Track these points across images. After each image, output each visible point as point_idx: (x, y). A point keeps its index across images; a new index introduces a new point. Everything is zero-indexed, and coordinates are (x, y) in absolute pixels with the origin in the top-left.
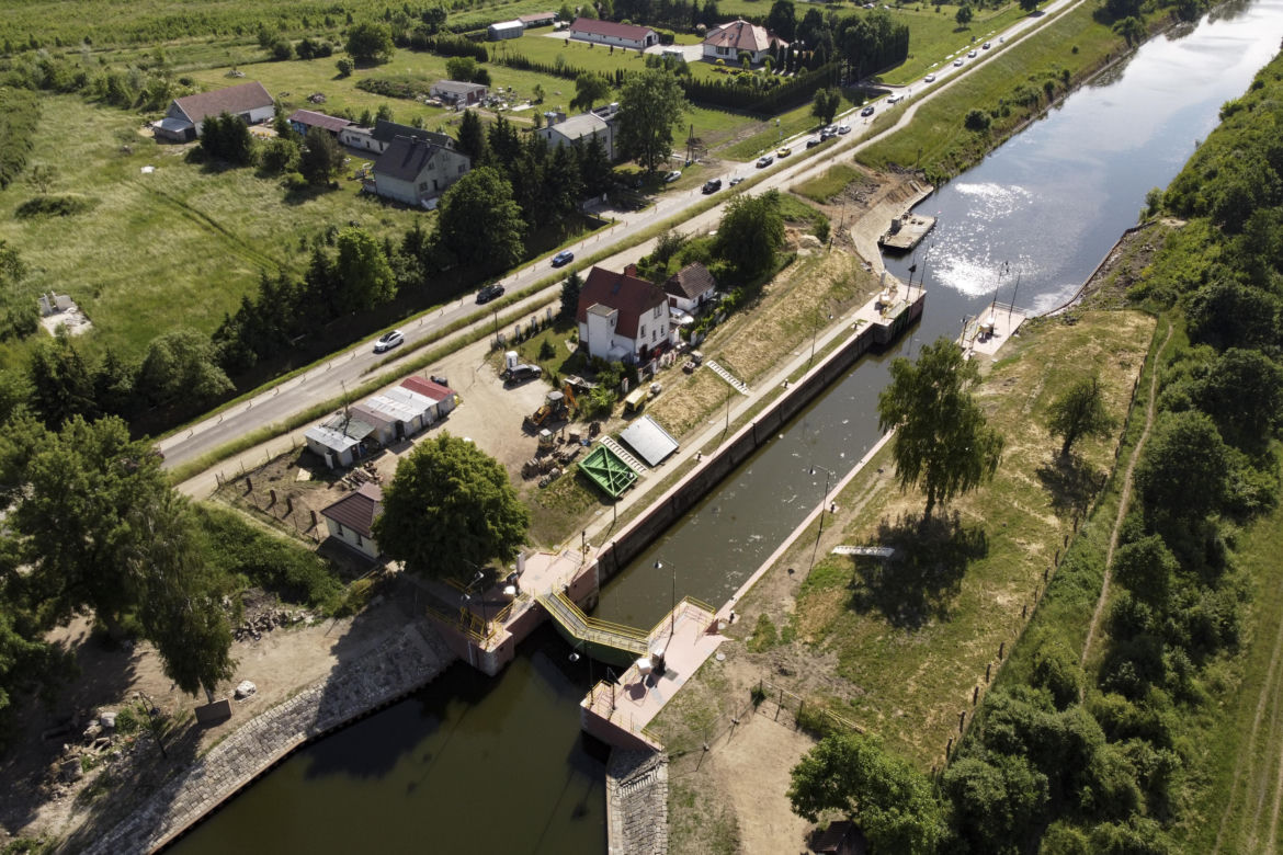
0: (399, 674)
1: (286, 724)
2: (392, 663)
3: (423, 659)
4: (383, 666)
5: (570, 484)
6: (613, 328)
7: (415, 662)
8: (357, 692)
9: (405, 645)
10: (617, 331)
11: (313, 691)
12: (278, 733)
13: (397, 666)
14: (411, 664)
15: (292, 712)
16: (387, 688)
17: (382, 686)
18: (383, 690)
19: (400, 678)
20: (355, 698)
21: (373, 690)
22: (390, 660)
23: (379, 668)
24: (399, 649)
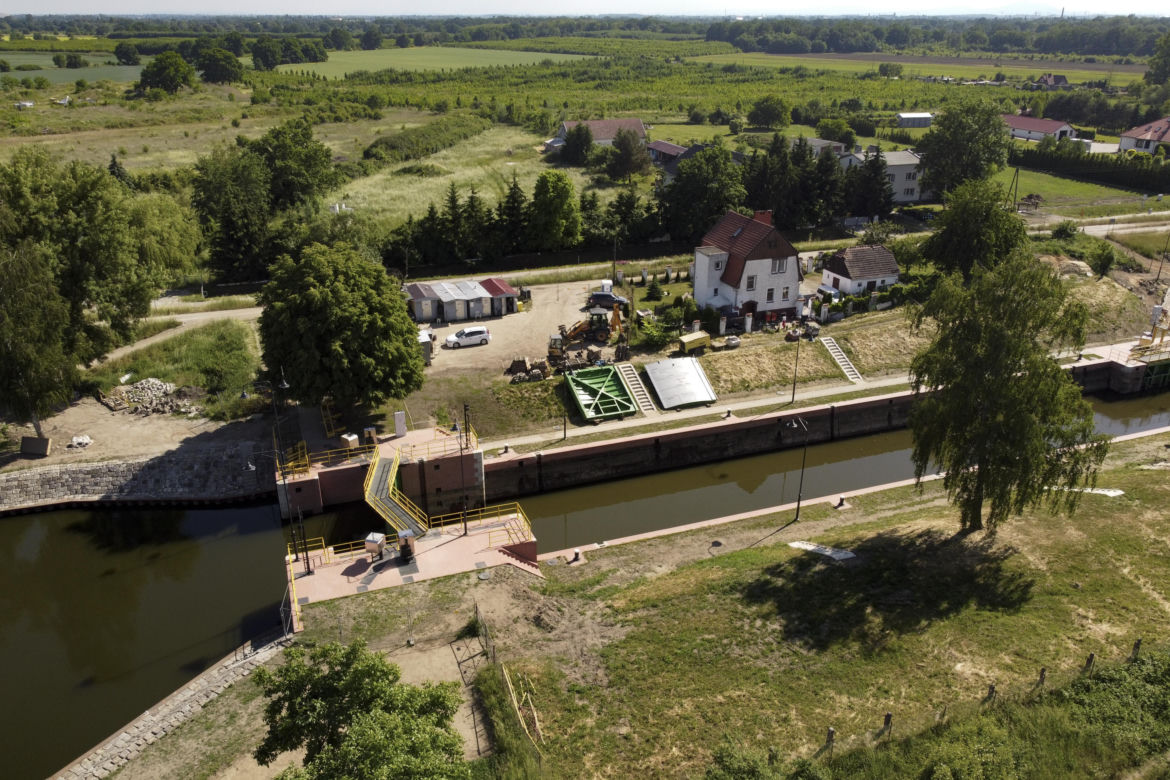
0: (206, 481)
1: (75, 481)
2: (207, 468)
3: (240, 479)
4: (196, 467)
5: (546, 390)
6: (719, 274)
7: (229, 477)
9: (231, 457)
10: (724, 279)
12: (63, 485)
13: (210, 473)
14: (224, 477)
15: (88, 473)
16: (187, 490)
17: (184, 486)
18: (181, 490)
19: (204, 486)
20: (151, 485)
21: (172, 486)
22: (207, 465)
23: (191, 468)
24: (221, 458)
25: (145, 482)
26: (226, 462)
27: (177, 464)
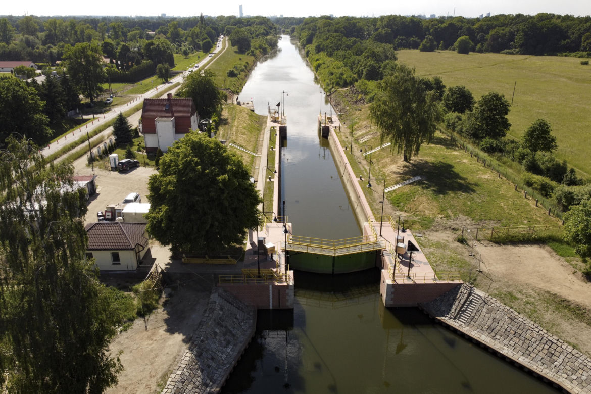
0: (231, 332)
2: (222, 326)
3: (238, 317)
4: (217, 331)
6: (174, 129)
7: (235, 320)
8: (213, 359)
9: (221, 310)
10: (177, 131)
11: (179, 372)
13: (226, 327)
14: (234, 322)
16: (231, 346)
17: (226, 347)
18: (229, 350)
19: (234, 336)
20: (213, 364)
21: (223, 352)
22: (219, 324)
23: (215, 333)
24: (220, 314)
25: (209, 366)
26: (224, 313)
27: (207, 338)
